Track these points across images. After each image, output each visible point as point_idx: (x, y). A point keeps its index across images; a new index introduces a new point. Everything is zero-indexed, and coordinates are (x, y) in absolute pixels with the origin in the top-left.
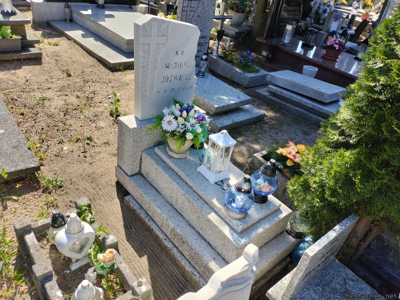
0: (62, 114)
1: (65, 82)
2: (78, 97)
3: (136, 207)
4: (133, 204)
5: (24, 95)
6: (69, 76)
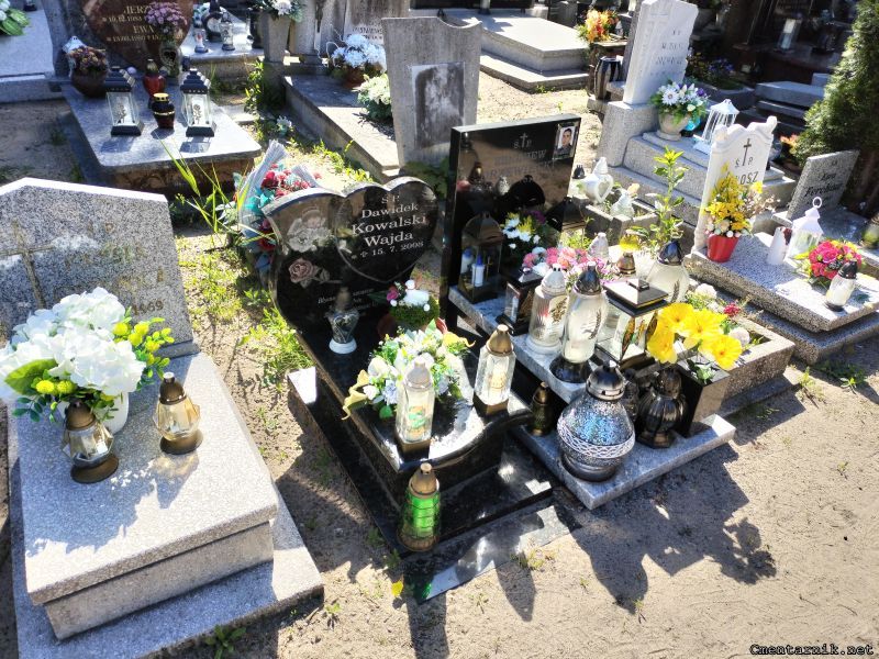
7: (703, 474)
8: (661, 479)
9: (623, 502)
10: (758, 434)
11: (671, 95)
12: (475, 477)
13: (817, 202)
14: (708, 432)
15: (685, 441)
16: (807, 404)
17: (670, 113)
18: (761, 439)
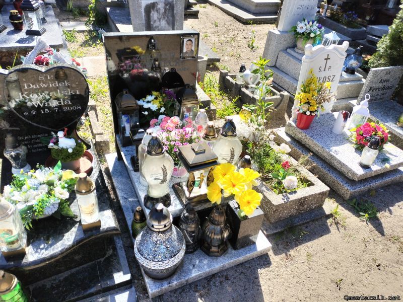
0: (220, 44)
2: (225, 37)
6: (217, 26)
7: (242, 276)
8: (210, 278)
9: (178, 293)
10: (292, 248)
11: (302, 27)
12: (81, 267)
13: (367, 97)
14: (252, 247)
15: (233, 252)
16: (333, 229)
17: (301, 38)
18: (292, 252)
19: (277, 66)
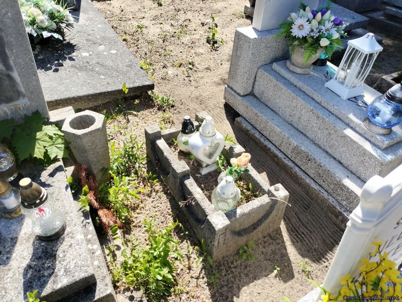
0: (161, 41)
1: (157, 11)
2: (172, 25)
3: (249, 128)
4: (245, 125)
5: (123, 23)
6: (160, 5)
11: (301, 26)
17: (300, 46)
19: (256, 92)
